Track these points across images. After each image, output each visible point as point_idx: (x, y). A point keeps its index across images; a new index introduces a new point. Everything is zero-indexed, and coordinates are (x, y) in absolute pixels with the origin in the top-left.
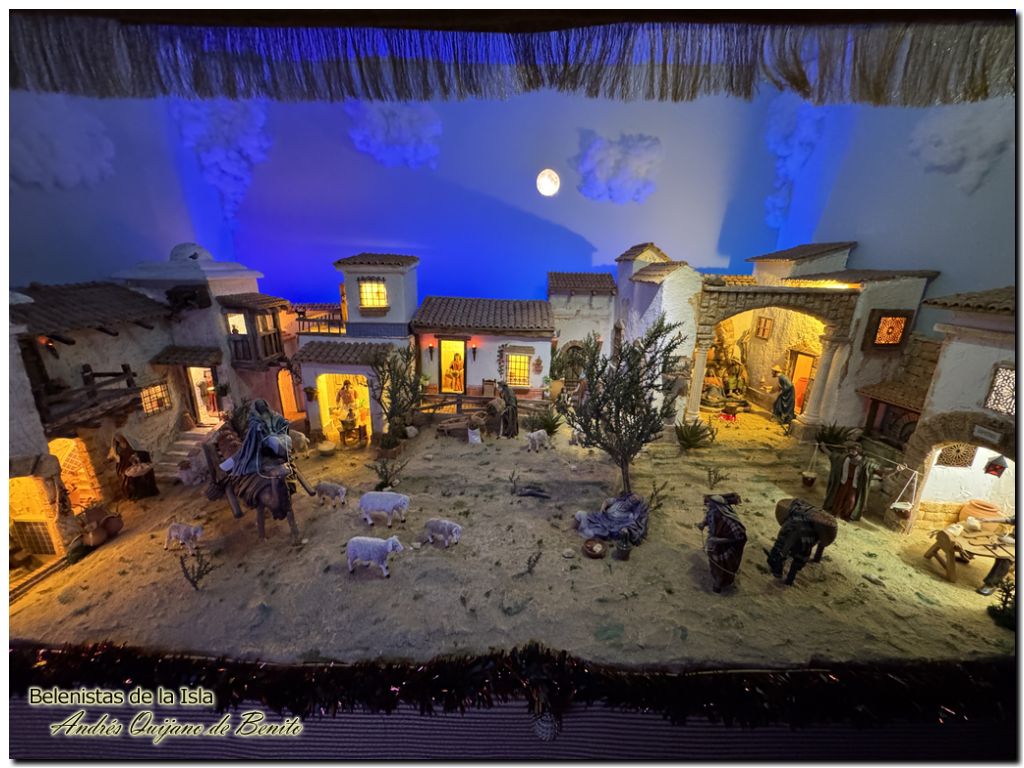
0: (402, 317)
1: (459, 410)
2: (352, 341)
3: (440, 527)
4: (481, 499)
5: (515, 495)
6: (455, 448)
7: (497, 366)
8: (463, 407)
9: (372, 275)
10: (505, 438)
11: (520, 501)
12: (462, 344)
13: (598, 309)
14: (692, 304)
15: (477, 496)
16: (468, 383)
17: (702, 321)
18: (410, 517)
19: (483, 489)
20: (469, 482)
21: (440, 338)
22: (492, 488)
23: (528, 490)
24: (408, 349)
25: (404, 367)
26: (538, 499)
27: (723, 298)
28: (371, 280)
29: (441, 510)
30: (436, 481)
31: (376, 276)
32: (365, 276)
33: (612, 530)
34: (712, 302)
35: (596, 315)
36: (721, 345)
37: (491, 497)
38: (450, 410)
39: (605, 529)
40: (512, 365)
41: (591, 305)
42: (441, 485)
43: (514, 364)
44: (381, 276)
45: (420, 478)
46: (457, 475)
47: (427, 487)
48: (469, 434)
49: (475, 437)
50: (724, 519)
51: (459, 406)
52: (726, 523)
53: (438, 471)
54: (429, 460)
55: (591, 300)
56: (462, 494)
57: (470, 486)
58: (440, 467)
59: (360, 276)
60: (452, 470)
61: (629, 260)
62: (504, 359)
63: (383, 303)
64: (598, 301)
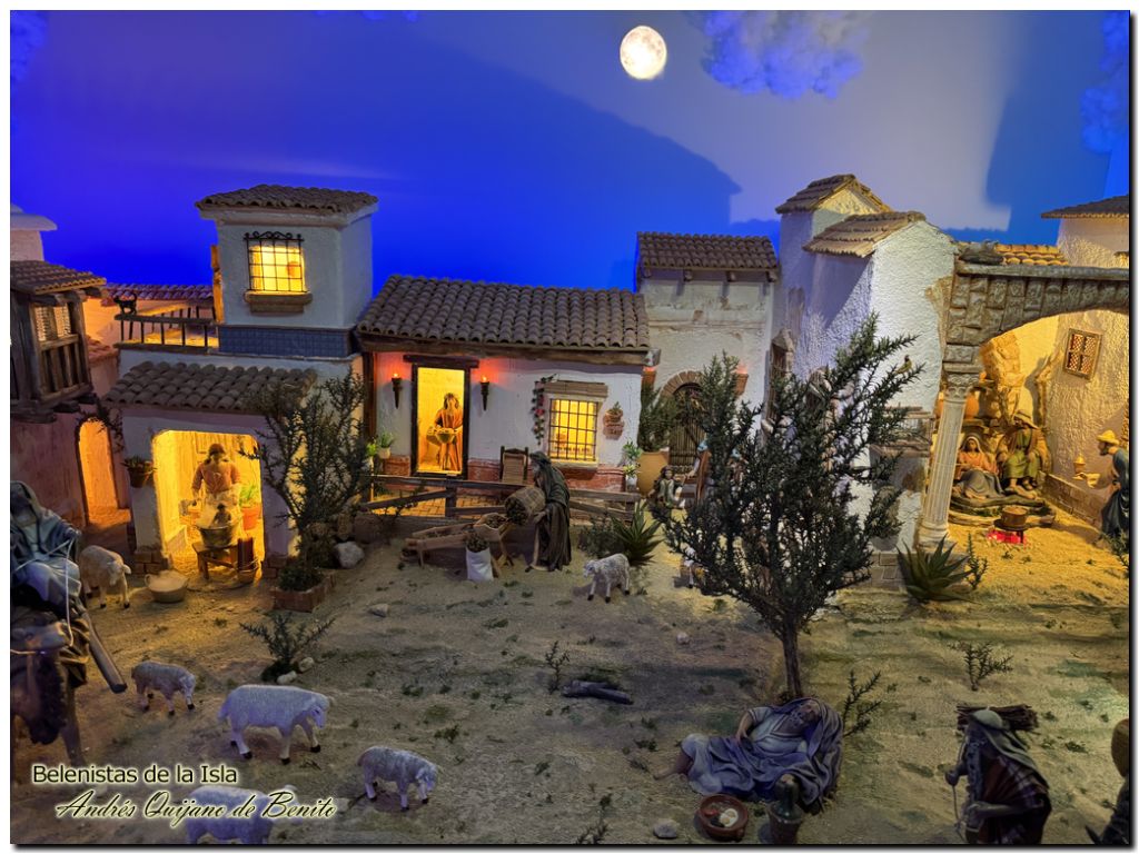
0: (337, 316)
1: (451, 511)
2: (230, 364)
3: (391, 766)
4: (484, 702)
5: (558, 693)
6: (438, 588)
7: (531, 423)
8: (459, 503)
9: (274, 229)
10: (543, 569)
11: (566, 709)
12: (461, 374)
13: (739, 308)
14: (934, 300)
15: (476, 696)
16: (473, 455)
17: (954, 336)
18: (329, 739)
19: (491, 679)
20: (461, 666)
21: (417, 361)
22: (508, 677)
23: (586, 684)
24: (347, 382)
25: (336, 419)
26: (606, 705)
27: (998, 289)
28: (273, 239)
29: (398, 726)
30: (393, 661)
31: (284, 230)
32: (262, 230)
33: (761, 778)
34: (975, 298)
35: (735, 322)
36: (994, 385)
37: (507, 698)
38: (432, 508)
39: (747, 775)
40: (562, 420)
41: (724, 300)
42: (401, 669)
43: (564, 417)
44: (295, 231)
45: (358, 655)
46: (437, 649)
47: (372, 674)
48: (469, 561)
49: (481, 568)
50: (1003, 763)
51: (451, 502)
52: (1005, 770)
53: (397, 639)
54: (381, 615)
55: (725, 292)
56: (445, 690)
57: (465, 674)
58: (403, 631)
59: (251, 230)
60: (426, 637)
61: (804, 209)
62: (546, 407)
63: (297, 287)
64: (738, 293)
